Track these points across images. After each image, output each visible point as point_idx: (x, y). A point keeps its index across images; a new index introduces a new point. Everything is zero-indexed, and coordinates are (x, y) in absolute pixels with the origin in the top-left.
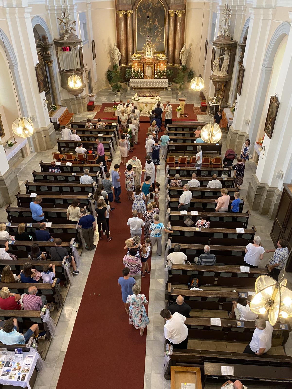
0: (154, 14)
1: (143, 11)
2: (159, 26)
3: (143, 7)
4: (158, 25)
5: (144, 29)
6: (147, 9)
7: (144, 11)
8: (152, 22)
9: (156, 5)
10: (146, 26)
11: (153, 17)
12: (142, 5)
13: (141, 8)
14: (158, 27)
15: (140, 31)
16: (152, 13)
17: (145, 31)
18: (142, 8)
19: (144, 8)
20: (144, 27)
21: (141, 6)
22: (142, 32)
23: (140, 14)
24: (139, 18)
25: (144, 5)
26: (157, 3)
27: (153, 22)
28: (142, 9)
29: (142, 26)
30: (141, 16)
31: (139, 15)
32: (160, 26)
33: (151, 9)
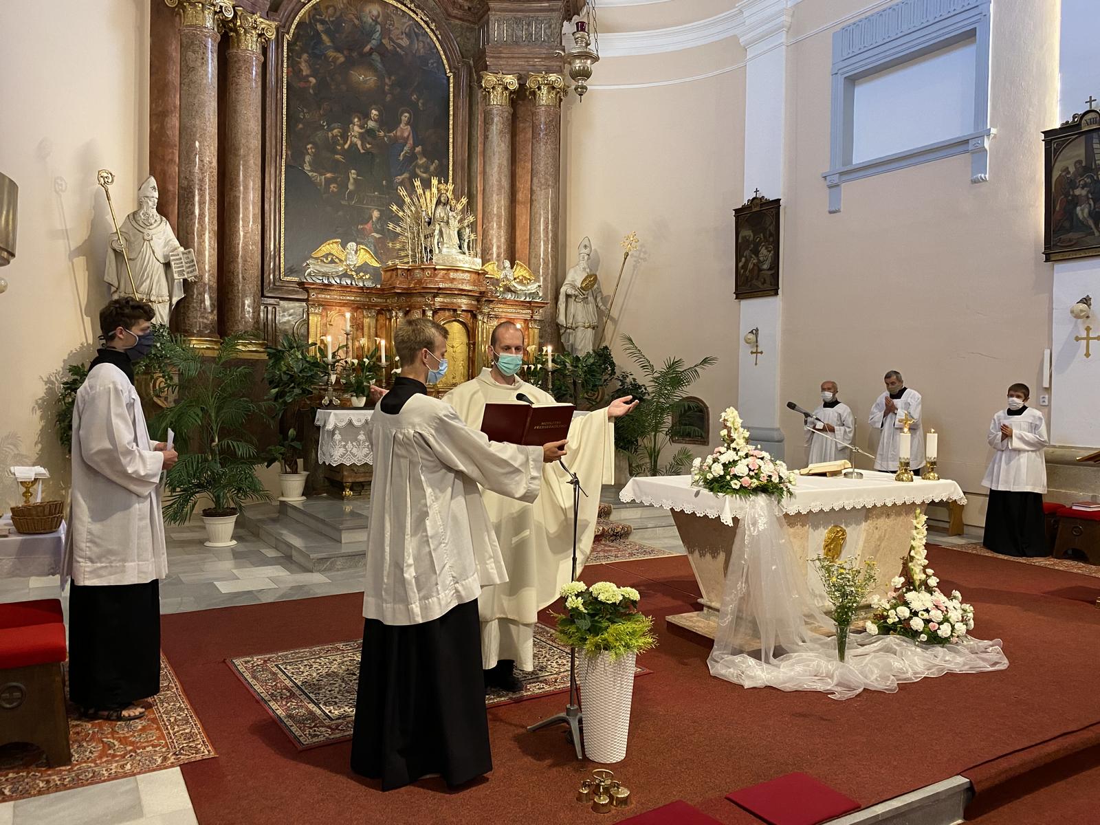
0: (391, 86)
1: (331, 54)
2: (418, 149)
3: (327, 32)
4: (411, 141)
5: (336, 152)
6: (351, 50)
7: (335, 59)
8: (381, 122)
9: (405, 42)
10: (345, 137)
11: (388, 98)
12: (323, 22)
13: (318, 33)
14: (412, 157)
15: (308, 158)
16: (381, 78)
17: (338, 161)
18: (324, 37)
19: (332, 41)
20: (336, 143)
21: (319, 27)
22: (317, 166)
23: (311, 66)
24: (302, 84)
25: (338, 23)
26: (408, 36)
27: (389, 122)
28: (320, 41)
29: (320, 133)
30: (313, 80)
31: (306, 71)
32: (424, 153)
33: (375, 56)
